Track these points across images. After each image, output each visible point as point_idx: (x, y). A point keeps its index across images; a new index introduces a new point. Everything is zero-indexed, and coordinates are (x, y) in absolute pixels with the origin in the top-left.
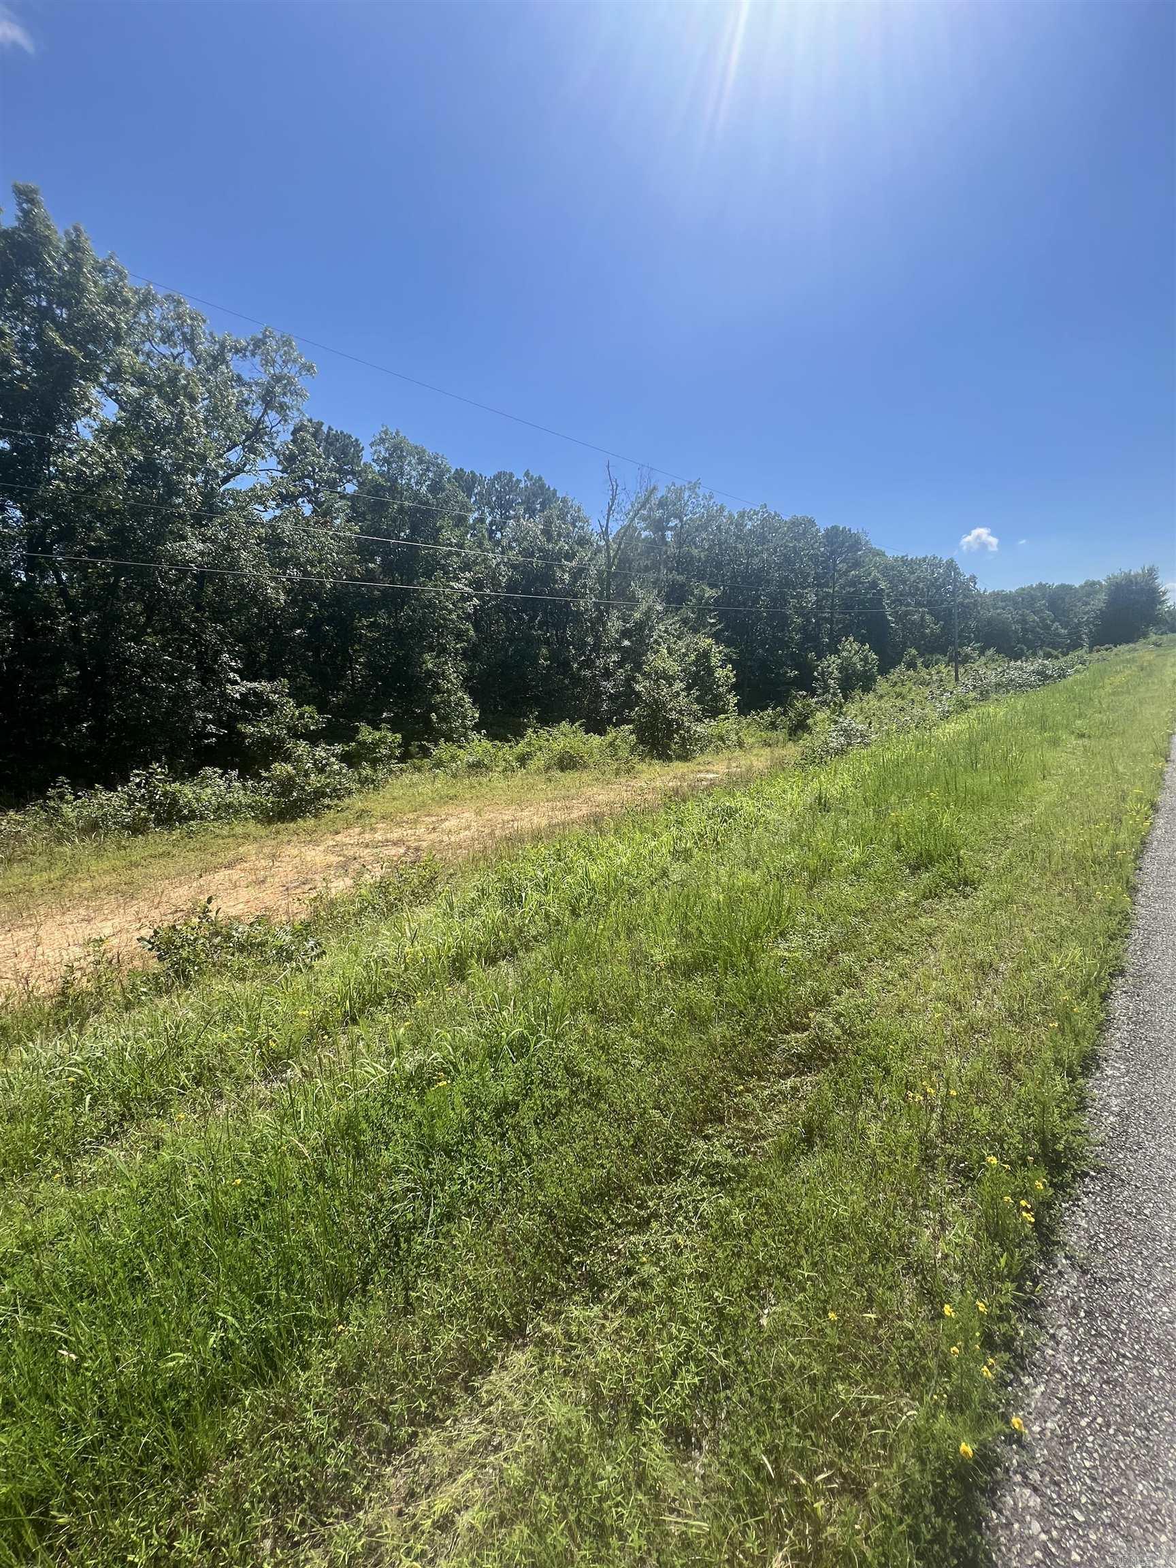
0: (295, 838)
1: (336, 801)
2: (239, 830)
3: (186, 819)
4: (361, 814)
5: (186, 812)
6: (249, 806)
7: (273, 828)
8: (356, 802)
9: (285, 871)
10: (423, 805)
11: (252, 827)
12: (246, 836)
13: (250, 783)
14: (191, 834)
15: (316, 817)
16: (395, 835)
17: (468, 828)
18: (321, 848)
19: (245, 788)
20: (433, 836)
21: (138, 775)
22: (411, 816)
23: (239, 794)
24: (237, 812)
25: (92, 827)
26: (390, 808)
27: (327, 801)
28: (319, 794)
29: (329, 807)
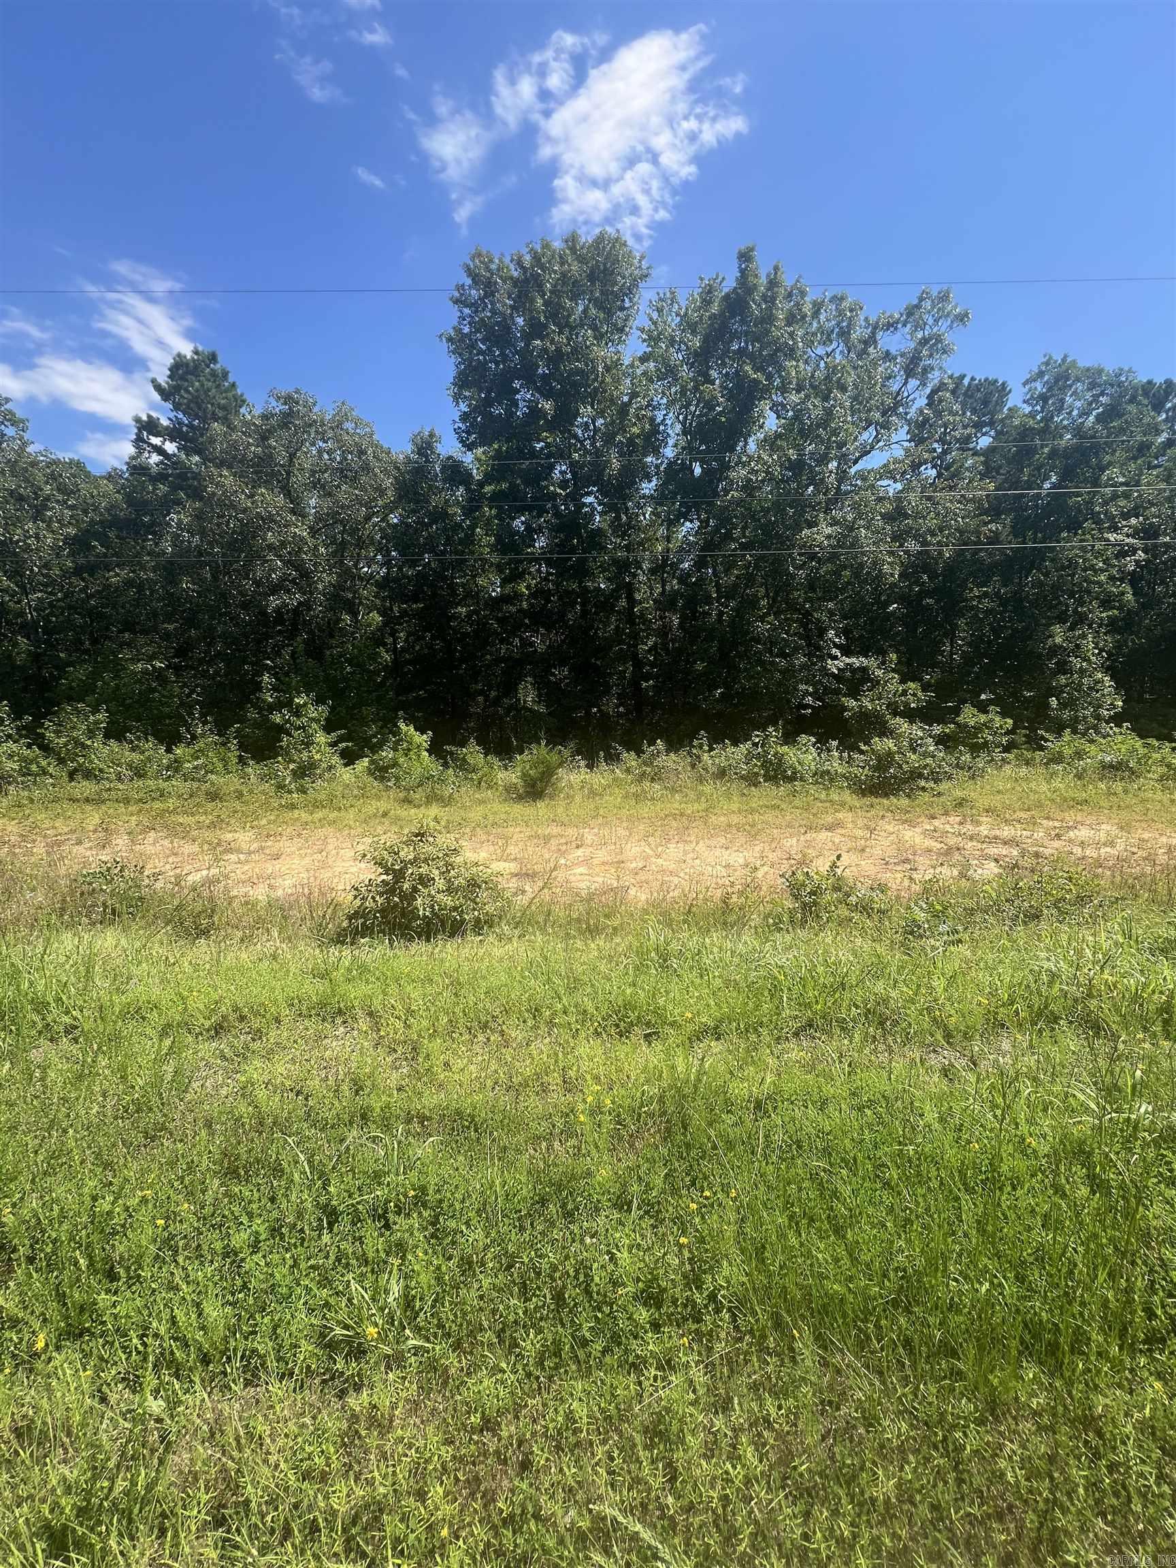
0: (889, 814)
1: (932, 784)
2: (835, 797)
3: (792, 779)
4: (960, 803)
5: (789, 773)
6: (843, 776)
7: (868, 800)
8: (952, 789)
9: (882, 845)
10: (1039, 805)
11: (847, 796)
12: (843, 804)
13: (845, 755)
14: (794, 793)
15: (909, 796)
16: (1006, 832)
17: (1112, 844)
18: (918, 830)
19: (841, 758)
20: (1057, 844)
21: (757, 736)
22: (1022, 815)
23: (836, 764)
24: (831, 780)
25: (722, 773)
26: (996, 802)
27: (922, 783)
28: (916, 774)
29: (924, 789)
